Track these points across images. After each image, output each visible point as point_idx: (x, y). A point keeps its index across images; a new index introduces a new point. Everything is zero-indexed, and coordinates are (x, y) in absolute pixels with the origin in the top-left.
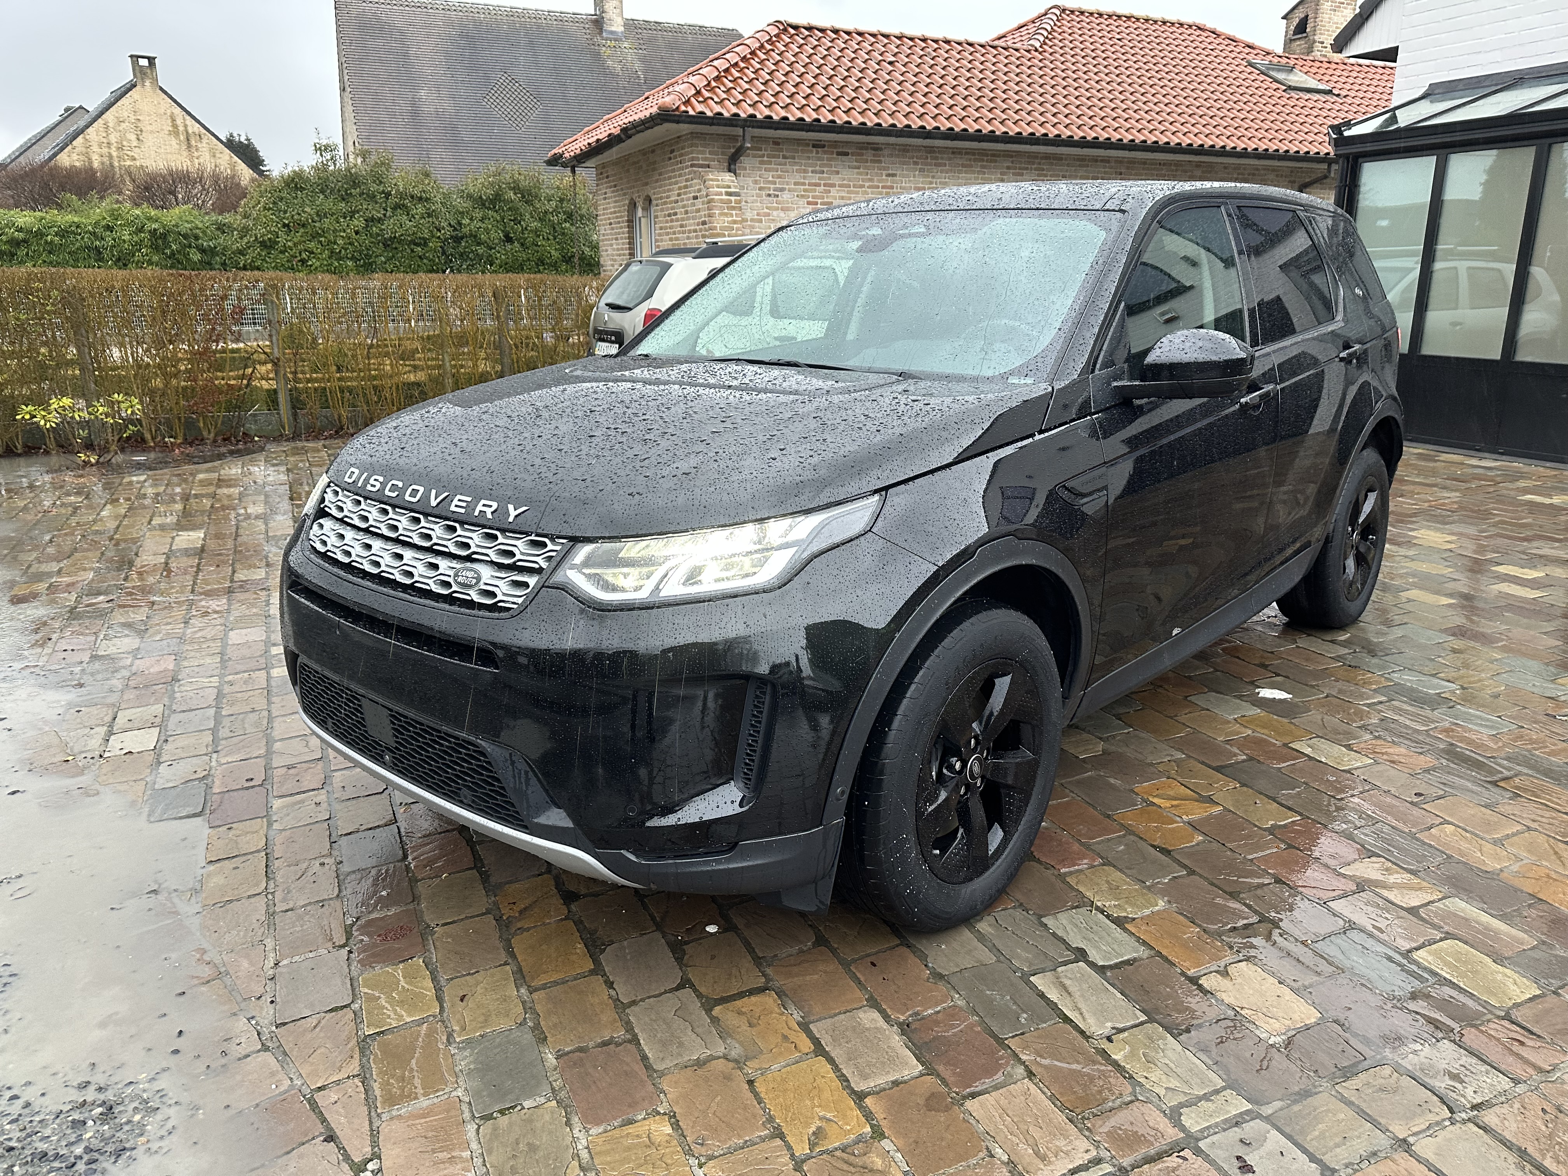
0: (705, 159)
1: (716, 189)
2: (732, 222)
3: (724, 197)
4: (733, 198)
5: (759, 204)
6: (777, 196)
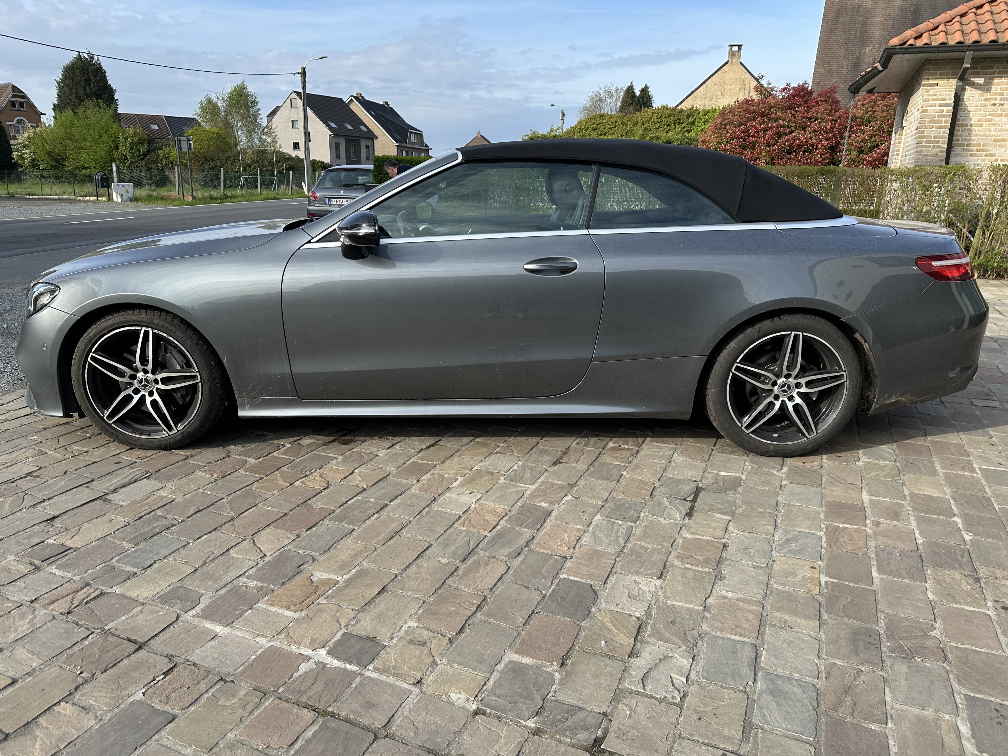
0: (936, 79)
1: (931, 102)
2: (941, 127)
3: (938, 108)
4: (945, 109)
5: (982, 112)
6: (1003, 105)
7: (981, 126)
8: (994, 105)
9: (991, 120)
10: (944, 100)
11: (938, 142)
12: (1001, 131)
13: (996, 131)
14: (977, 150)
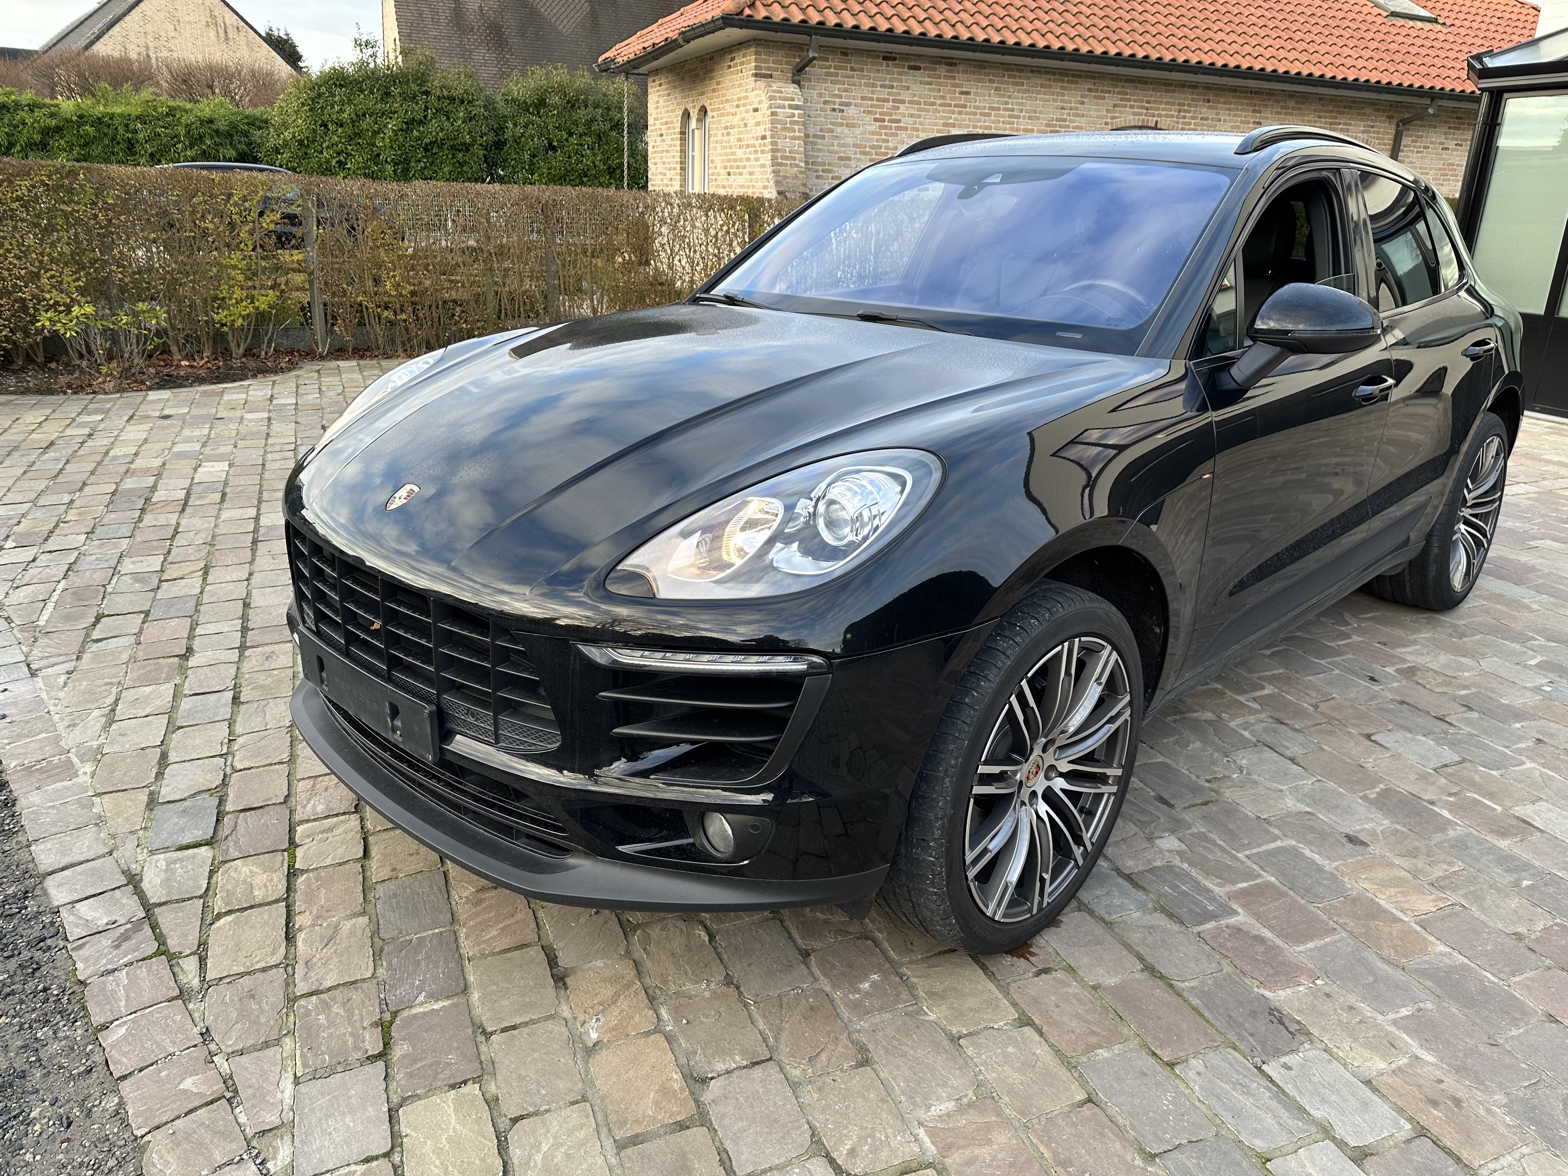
0: (768, 68)
1: (779, 101)
2: (794, 138)
3: (787, 110)
4: (796, 112)
5: (823, 119)
6: (843, 111)
7: (823, 137)
8: (834, 110)
9: (832, 131)
10: (793, 100)
11: (794, 159)
12: (844, 145)
13: (839, 145)
14: (823, 171)
